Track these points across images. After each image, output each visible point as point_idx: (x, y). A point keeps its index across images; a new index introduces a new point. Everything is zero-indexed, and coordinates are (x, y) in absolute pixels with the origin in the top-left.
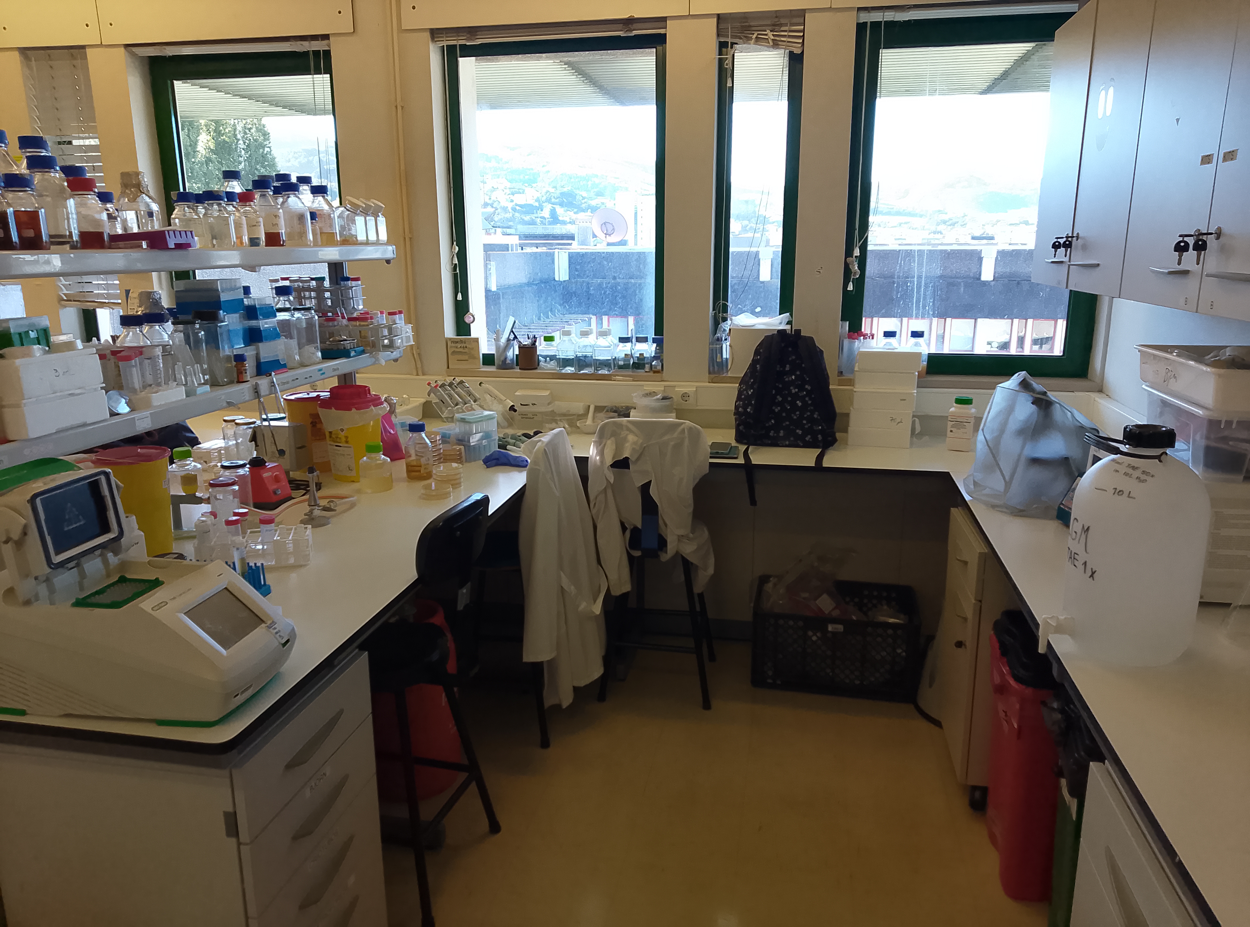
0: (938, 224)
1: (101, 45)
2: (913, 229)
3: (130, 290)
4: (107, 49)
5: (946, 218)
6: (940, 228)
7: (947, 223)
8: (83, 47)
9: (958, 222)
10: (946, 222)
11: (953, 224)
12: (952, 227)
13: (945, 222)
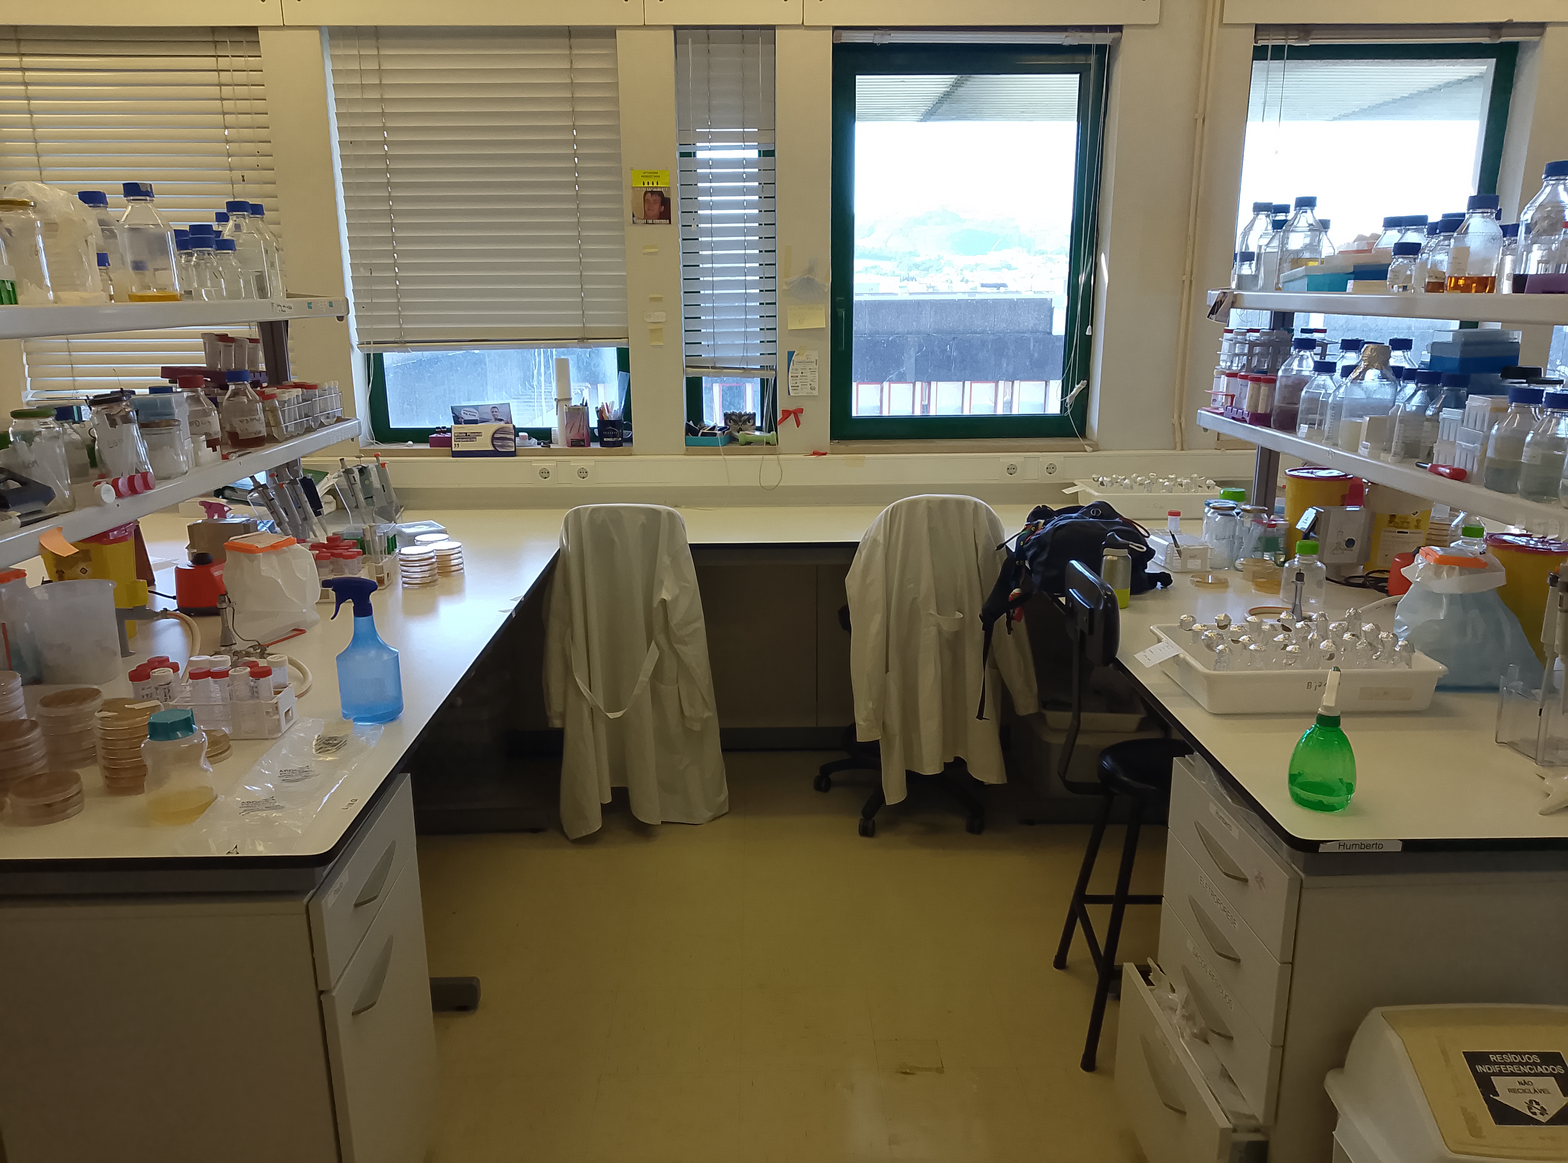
0: (910, 269)
1: (802, 26)
2: (881, 275)
3: (794, 352)
4: (806, 32)
5: (917, 260)
6: (912, 274)
7: (920, 268)
8: (773, 28)
9: (932, 267)
10: (919, 266)
11: (927, 269)
12: (926, 272)
13: (917, 266)
